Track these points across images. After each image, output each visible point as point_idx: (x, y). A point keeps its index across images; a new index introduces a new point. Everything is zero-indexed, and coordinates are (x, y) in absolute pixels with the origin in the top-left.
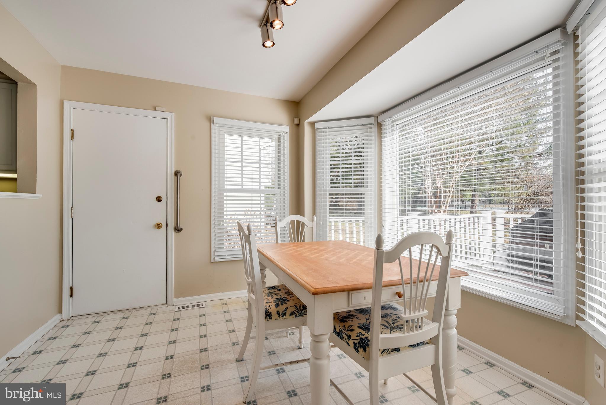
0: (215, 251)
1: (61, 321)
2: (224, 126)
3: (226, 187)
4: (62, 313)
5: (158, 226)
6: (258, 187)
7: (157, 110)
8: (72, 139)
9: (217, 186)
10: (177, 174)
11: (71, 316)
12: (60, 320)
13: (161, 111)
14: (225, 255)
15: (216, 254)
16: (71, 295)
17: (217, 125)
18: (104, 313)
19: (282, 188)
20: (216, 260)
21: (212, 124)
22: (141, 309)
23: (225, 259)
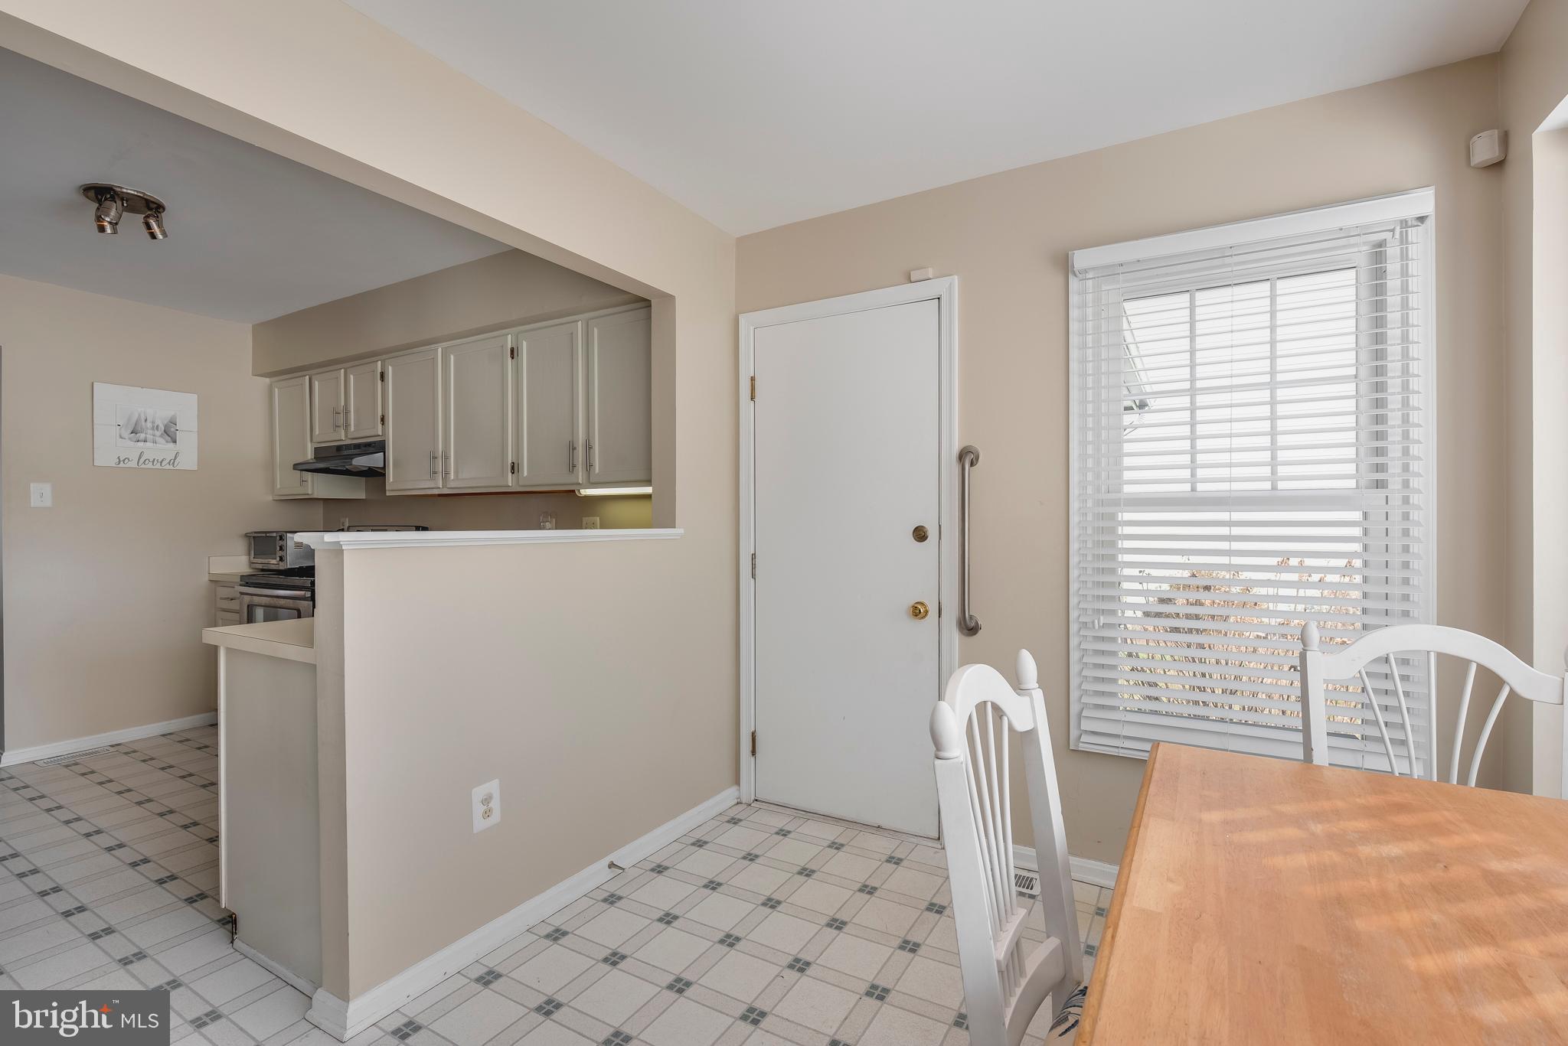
0: (1080, 716)
1: (738, 803)
2: (1110, 272)
3: (1128, 489)
4: (739, 785)
5: (918, 611)
6: (1267, 485)
7: (912, 279)
8: (752, 398)
9: (1090, 490)
10: (967, 457)
11: (753, 798)
12: (736, 801)
13: (922, 278)
14: (1117, 736)
15: (1086, 725)
16: (754, 752)
17: (1090, 275)
18: (809, 814)
19: (1395, 484)
20: (1082, 747)
21: (1071, 277)
22: (878, 833)
23: (1116, 750)
